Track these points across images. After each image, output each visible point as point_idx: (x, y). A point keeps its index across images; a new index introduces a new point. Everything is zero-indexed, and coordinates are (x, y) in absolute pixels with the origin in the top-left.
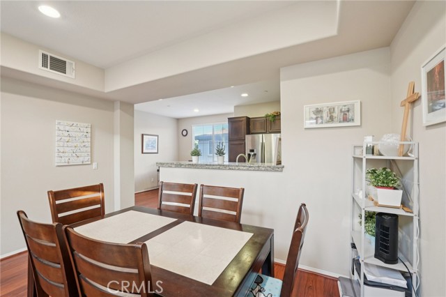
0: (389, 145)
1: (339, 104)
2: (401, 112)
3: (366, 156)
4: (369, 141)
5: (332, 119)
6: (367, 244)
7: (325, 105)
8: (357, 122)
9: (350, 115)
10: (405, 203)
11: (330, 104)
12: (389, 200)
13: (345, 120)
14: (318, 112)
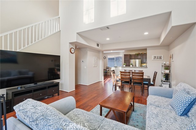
0: (167, 63)
1: (159, 56)
2: (170, 58)
3: (164, 65)
4: (164, 63)
5: (158, 58)
6: (164, 79)
7: (156, 56)
8: (163, 59)
9: (161, 58)
10: (170, 72)
11: (158, 56)
12: (167, 71)
13: (160, 59)
14: (155, 57)
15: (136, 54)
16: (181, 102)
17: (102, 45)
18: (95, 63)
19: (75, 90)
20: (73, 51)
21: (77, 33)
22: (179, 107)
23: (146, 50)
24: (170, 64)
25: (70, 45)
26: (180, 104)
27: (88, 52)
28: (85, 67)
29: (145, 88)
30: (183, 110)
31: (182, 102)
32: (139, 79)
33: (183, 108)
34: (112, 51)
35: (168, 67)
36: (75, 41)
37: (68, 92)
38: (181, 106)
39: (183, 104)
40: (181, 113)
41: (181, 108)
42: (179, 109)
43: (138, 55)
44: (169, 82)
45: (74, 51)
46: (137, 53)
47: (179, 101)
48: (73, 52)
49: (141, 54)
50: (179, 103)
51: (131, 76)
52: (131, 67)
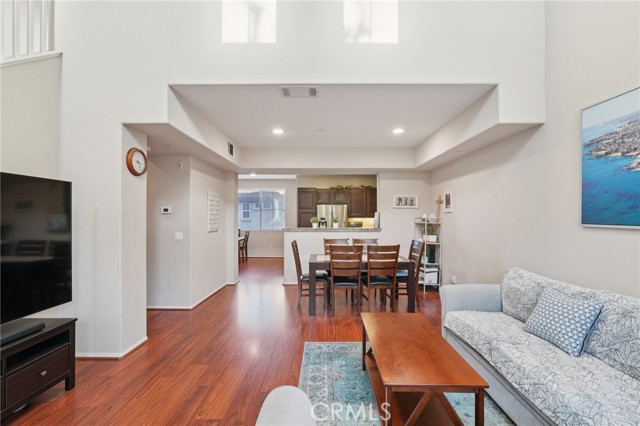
0: (432, 218)
1: (409, 196)
2: (435, 205)
3: (421, 222)
5: (406, 204)
7: (402, 196)
8: (417, 206)
9: (414, 202)
10: (438, 241)
11: (406, 196)
12: (432, 239)
13: (412, 205)
14: (400, 200)
15: (331, 188)
16: (573, 322)
17: (244, 150)
18: (212, 217)
19: (146, 338)
20: (139, 163)
21: (170, 86)
22: (570, 334)
23: (373, 177)
24: (438, 220)
25: (129, 135)
26: (572, 327)
27: (192, 172)
28: (179, 235)
29: (400, 291)
30: (581, 339)
31: (577, 319)
32: (386, 267)
33: (581, 335)
34: (253, 176)
35: (432, 229)
36: (164, 120)
37: (116, 359)
38: (575, 332)
39: (578, 325)
40: (579, 347)
41: (575, 337)
42: (572, 340)
43: (338, 190)
44: (437, 267)
45: (143, 166)
46: (334, 184)
47: (566, 320)
48: (138, 168)
49: (346, 188)
50: (567, 324)
51: (365, 258)
52: (336, 230)
